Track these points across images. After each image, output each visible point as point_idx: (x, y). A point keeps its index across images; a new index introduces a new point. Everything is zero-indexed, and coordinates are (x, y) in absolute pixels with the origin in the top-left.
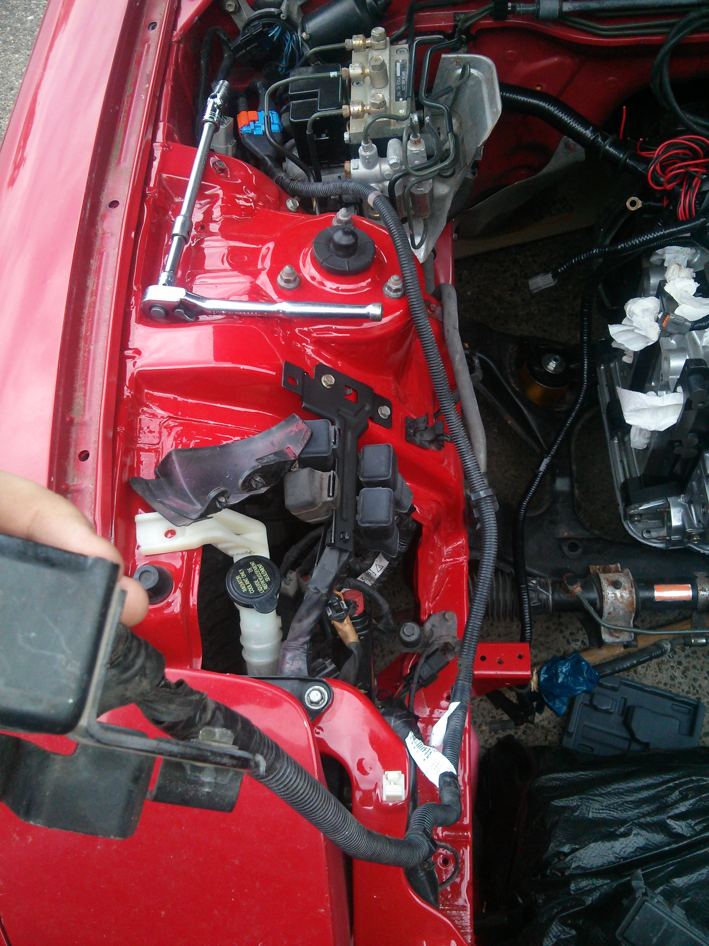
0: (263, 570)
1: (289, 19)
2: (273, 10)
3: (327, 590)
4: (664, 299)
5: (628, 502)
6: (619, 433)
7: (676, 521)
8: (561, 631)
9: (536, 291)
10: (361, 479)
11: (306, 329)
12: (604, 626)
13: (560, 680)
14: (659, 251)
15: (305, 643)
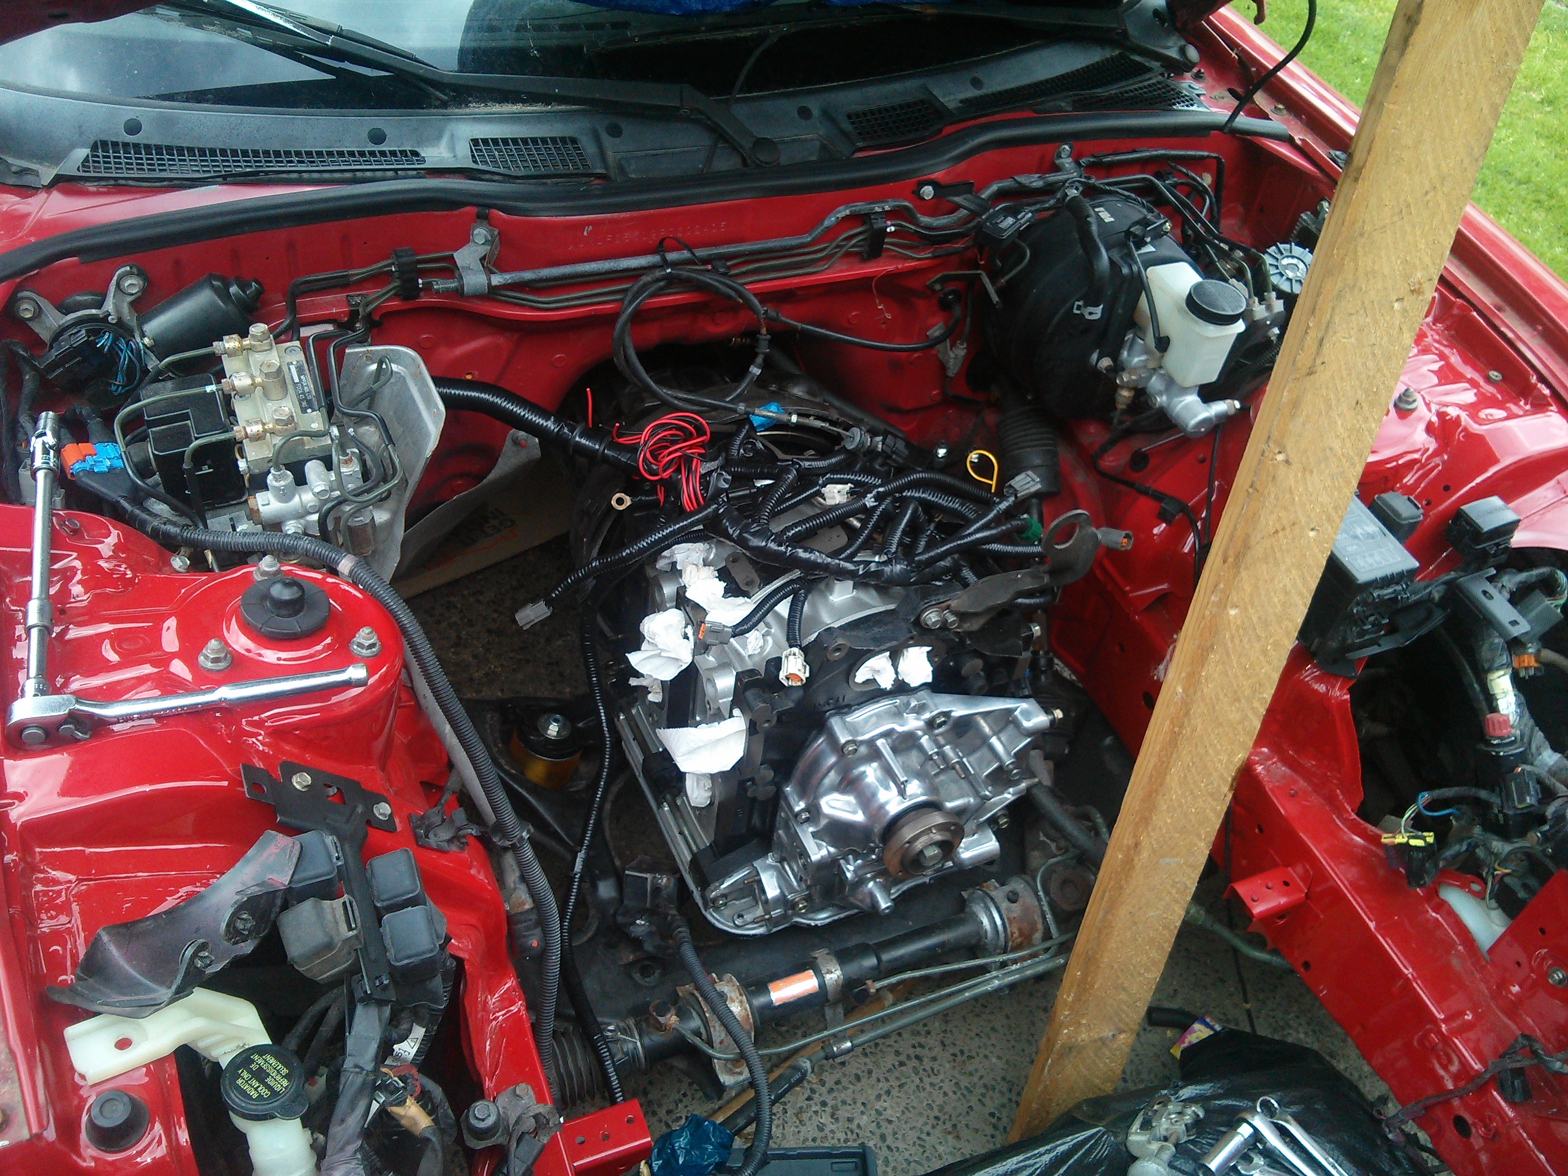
0: (273, 1061)
1: (120, 321)
2: (94, 311)
3: (372, 1064)
4: (688, 609)
5: (704, 883)
6: (668, 797)
7: (772, 890)
8: (654, 1113)
9: (528, 626)
10: (379, 905)
11: (256, 718)
12: (718, 1059)
13: (681, 1161)
14: (666, 553)
15: (355, 1153)
